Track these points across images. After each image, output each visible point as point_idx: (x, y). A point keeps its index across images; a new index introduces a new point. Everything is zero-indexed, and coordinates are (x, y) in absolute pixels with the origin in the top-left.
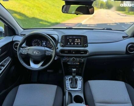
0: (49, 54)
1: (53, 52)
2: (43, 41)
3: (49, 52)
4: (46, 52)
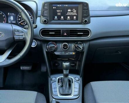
0: (21, 38)
1: (27, 33)
2: (9, 14)
3: (21, 33)
4: (15, 34)
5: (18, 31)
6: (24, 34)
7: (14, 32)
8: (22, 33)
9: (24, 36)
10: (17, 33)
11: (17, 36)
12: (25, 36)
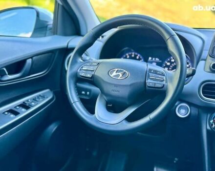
0: (159, 85)
1: (171, 79)
2: (150, 58)
3: (160, 76)
4: (149, 76)
5: (156, 72)
6: (166, 78)
7: (147, 73)
8: (162, 76)
9: (164, 83)
10: (154, 75)
11: (152, 81)
12: (166, 82)
